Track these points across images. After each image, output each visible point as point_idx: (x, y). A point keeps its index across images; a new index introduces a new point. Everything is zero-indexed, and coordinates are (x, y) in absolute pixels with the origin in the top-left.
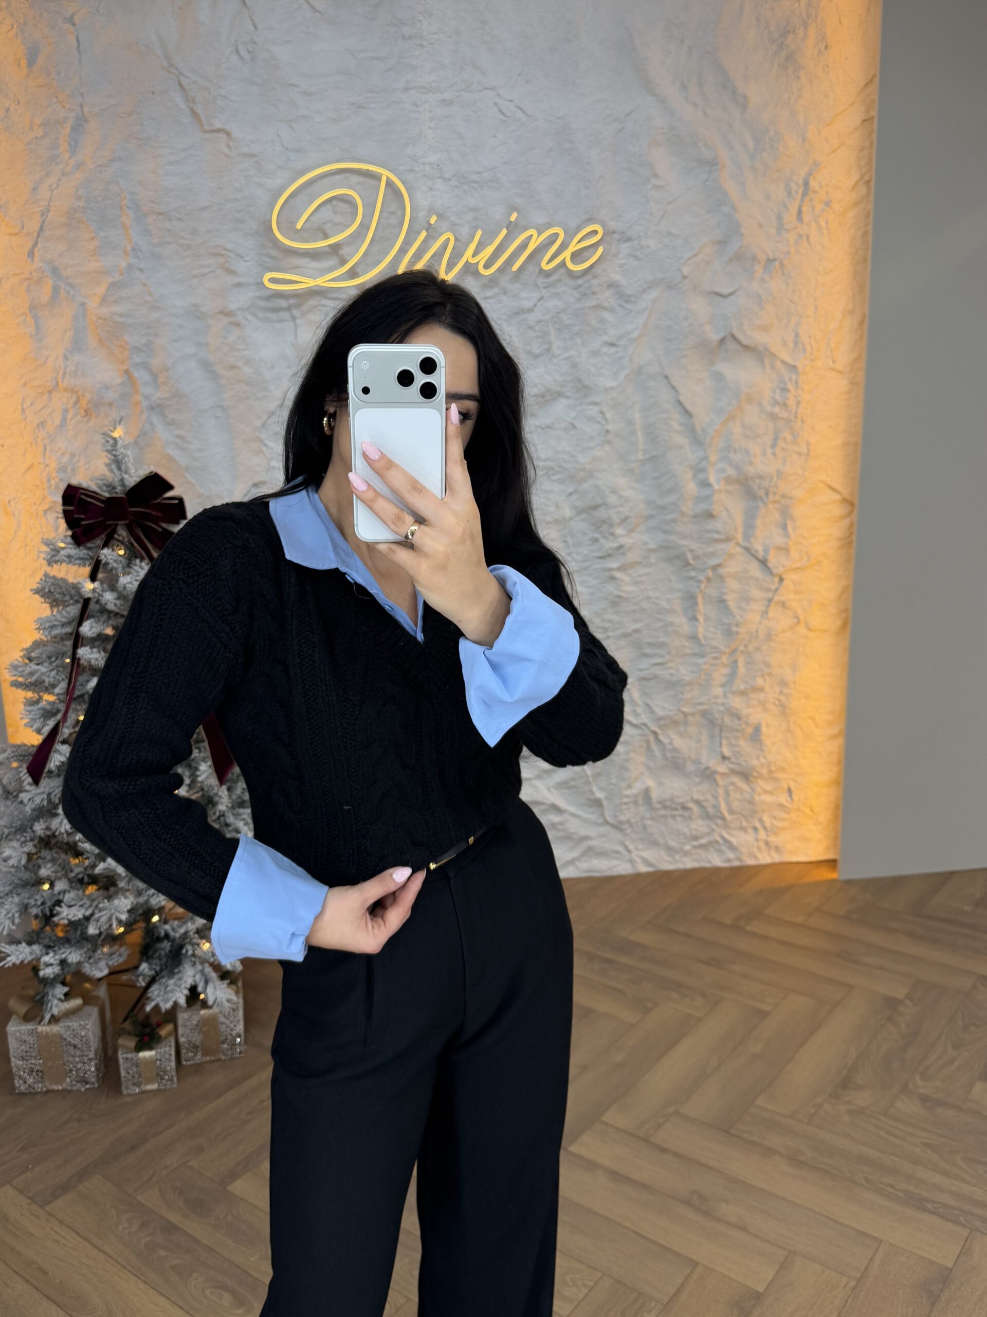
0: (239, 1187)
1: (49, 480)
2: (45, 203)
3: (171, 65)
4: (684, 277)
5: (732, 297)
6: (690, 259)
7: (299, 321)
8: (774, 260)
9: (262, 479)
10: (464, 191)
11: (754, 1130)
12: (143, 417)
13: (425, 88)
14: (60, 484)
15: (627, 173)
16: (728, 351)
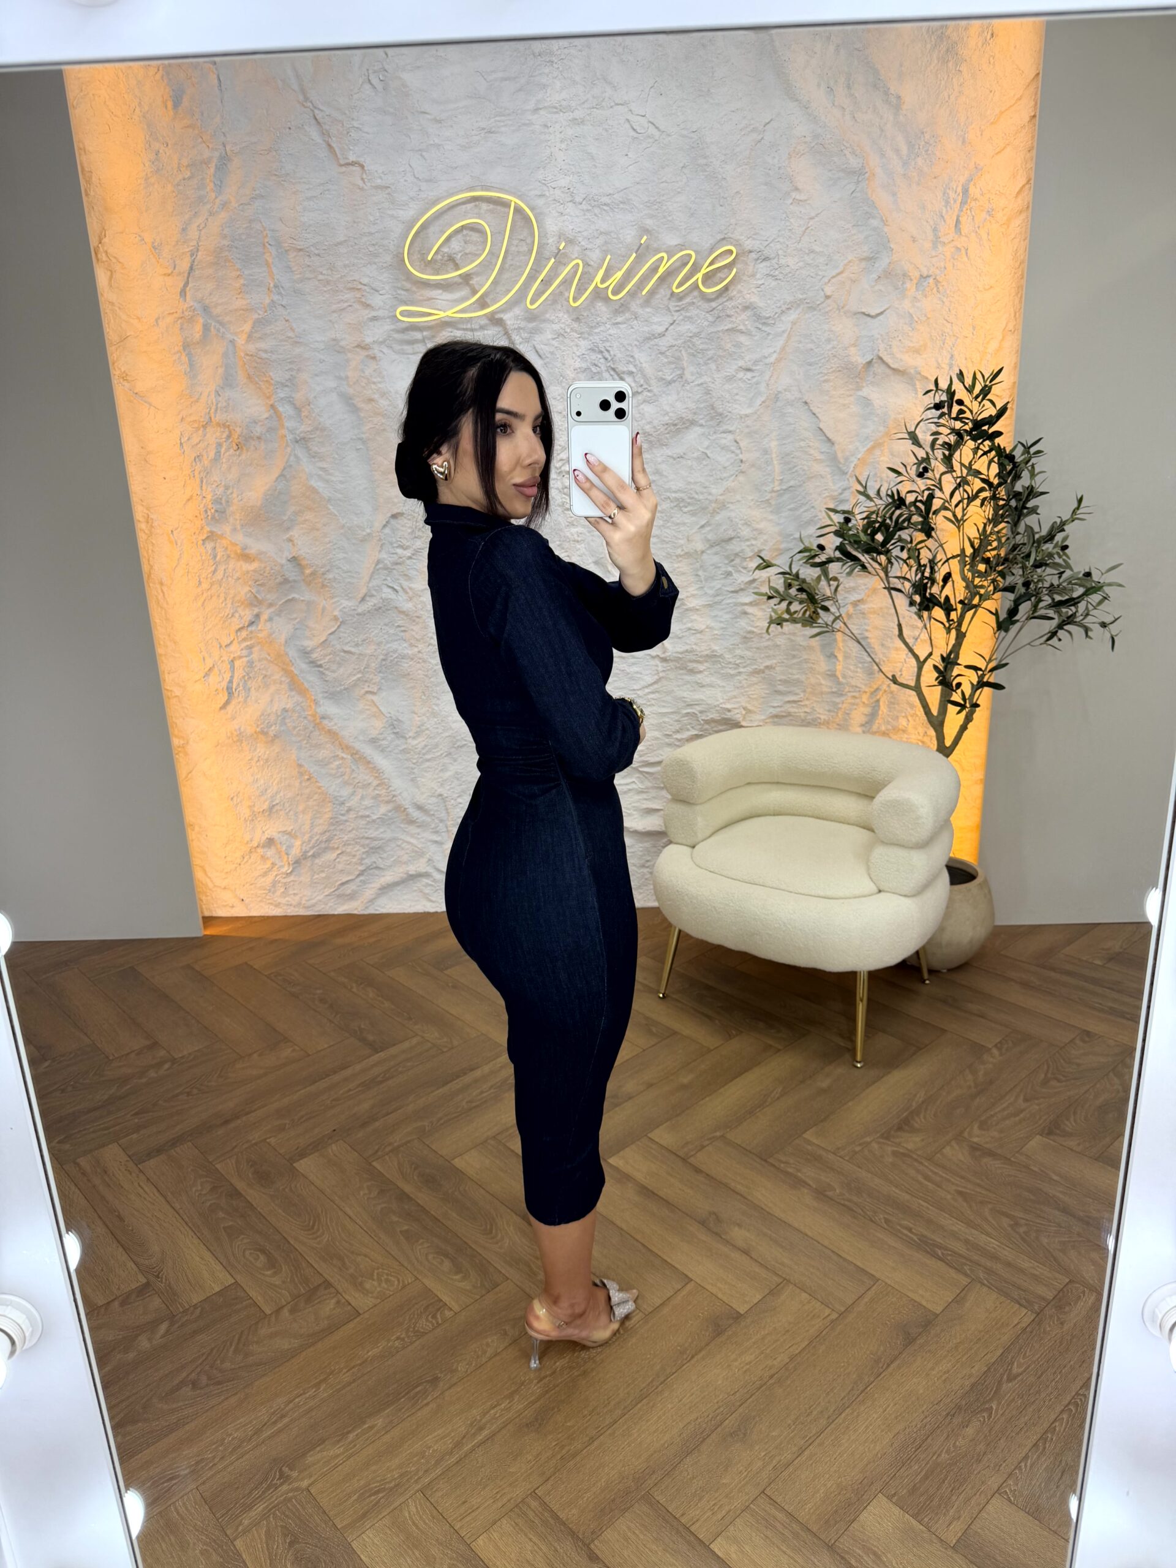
1: (206, 511)
2: (194, 243)
3: (306, 99)
4: (828, 297)
5: (881, 317)
6: (833, 277)
8: (928, 276)
9: (399, 511)
10: (595, 215)
11: (791, 1161)
12: (289, 449)
13: (556, 108)
14: (216, 514)
15: (765, 187)
16: (875, 374)
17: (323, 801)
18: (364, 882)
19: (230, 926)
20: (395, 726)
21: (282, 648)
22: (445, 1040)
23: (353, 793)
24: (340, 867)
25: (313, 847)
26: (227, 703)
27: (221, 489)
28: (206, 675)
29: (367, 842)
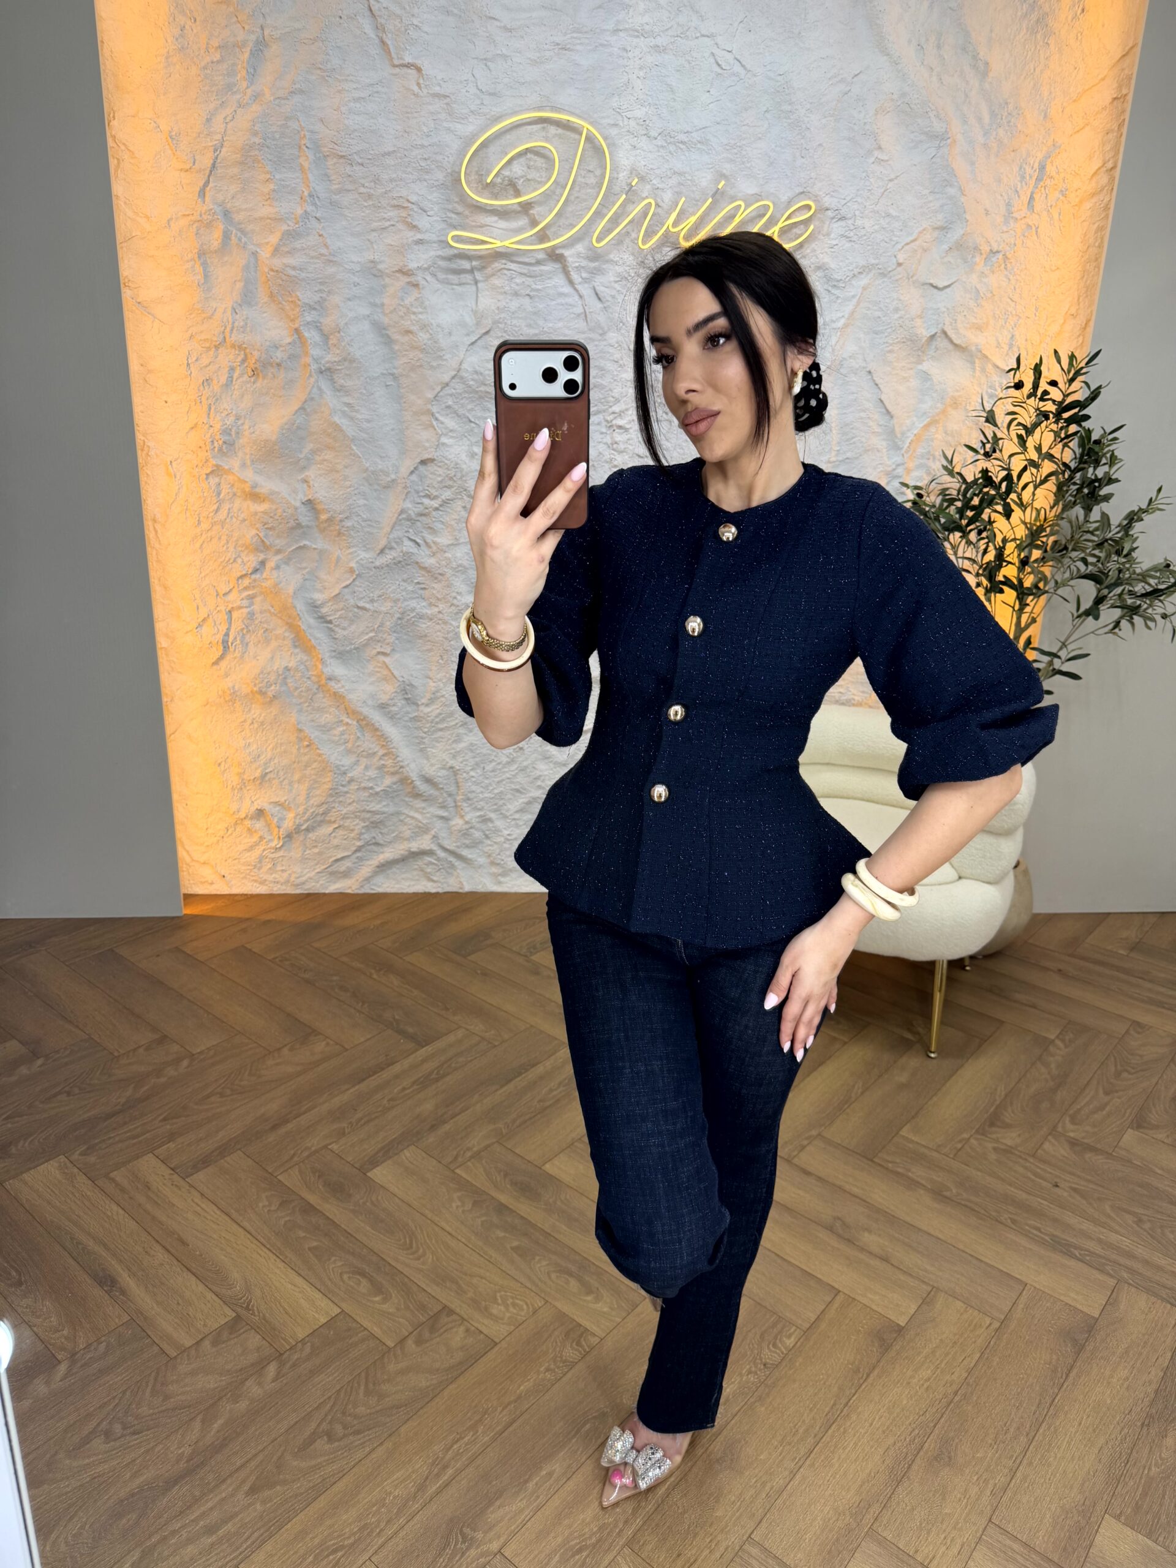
0: (379, 1174)
1: (212, 441)
2: (218, 137)
4: (899, 265)
5: (947, 290)
6: (907, 244)
7: (480, 285)
8: (998, 252)
9: (430, 457)
10: (670, 152)
11: (898, 1161)
12: (312, 380)
13: (638, 31)
14: (224, 446)
15: (848, 142)
16: (937, 349)
17: (324, 769)
18: (360, 859)
19: (212, 905)
20: (407, 693)
21: (290, 600)
22: (493, 1032)
23: (357, 763)
24: (336, 842)
25: (307, 820)
26: (222, 658)
27: (232, 419)
28: (200, 626)
29: (368, 815)
